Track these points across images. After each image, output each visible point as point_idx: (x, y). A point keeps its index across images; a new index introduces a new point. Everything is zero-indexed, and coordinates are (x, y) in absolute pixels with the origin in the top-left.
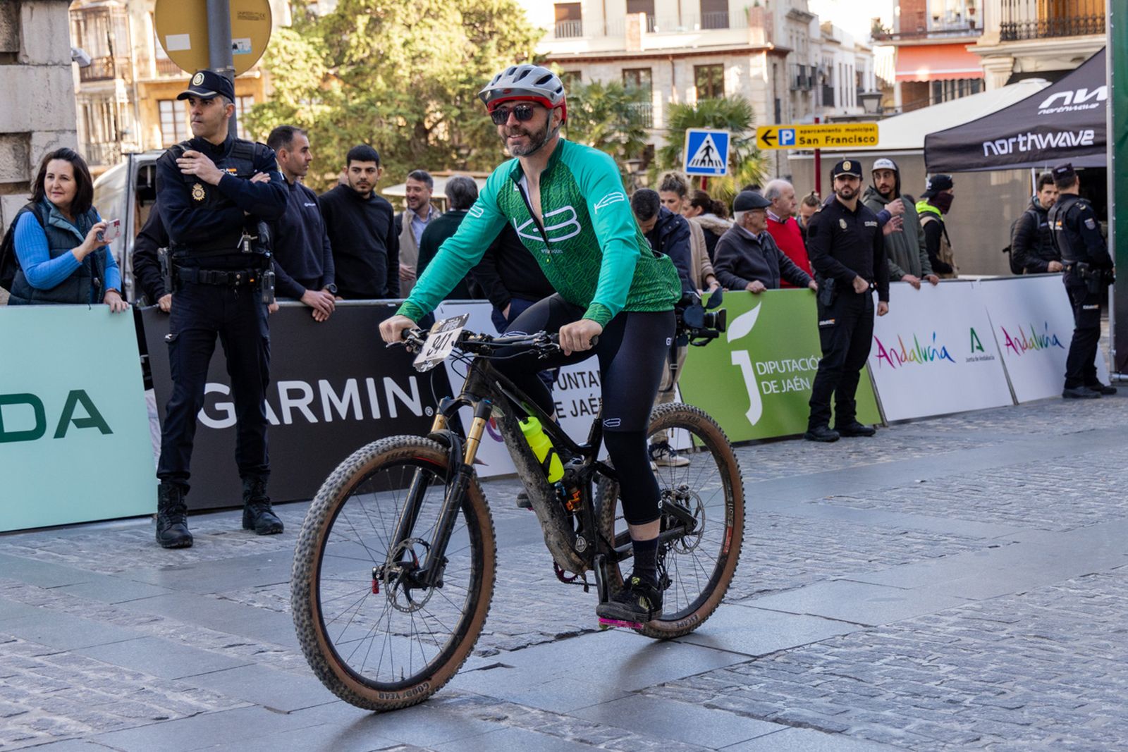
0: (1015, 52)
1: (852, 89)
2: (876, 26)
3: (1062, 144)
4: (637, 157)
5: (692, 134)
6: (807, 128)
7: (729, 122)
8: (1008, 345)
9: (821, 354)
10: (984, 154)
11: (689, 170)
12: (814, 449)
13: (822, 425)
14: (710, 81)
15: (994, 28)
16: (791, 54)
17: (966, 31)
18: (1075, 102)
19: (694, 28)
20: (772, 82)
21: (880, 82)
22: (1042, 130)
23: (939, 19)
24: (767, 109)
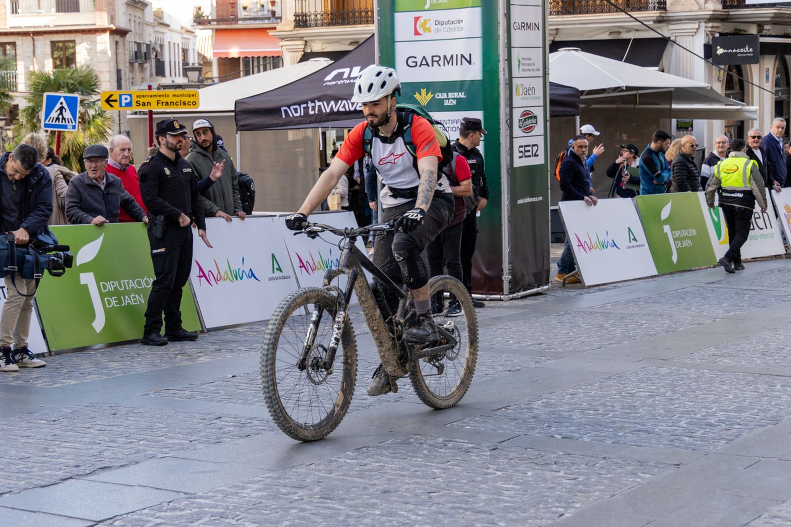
0: (306, 37)
1: (179, 62)
2: (197, 12)
3: (342, 109)
4: (4, 115)
5: (48, 97)
6: (142, 93)
7: (80, 88)
8: (301, 267)
9: (155, 275)
10: (282, 116)
11: (46, 125)
12: (147, 352)
13: (155, 333)
14: (64, 53)
15: (289, 17)
16: (130, 33)
17: (269, 19)
18: (351, 76)
19: (50, 12)
20: (115, 55)
21: (201, 58)
22: (327, 98)
23: (248, 9)
24: (111, 77)
